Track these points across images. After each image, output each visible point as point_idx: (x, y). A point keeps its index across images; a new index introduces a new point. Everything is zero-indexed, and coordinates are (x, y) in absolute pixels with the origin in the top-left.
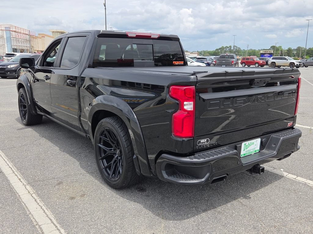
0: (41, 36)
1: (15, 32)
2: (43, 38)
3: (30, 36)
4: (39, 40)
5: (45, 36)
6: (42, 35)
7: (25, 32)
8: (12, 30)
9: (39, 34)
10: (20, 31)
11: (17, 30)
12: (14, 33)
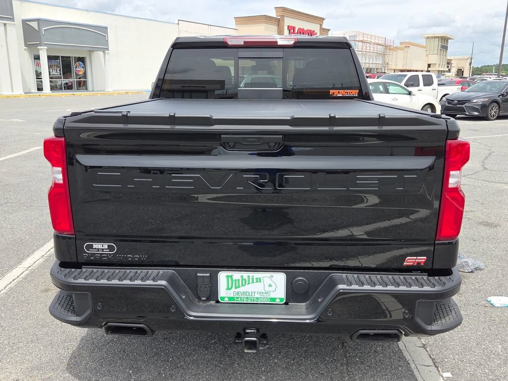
0: (404, 46)
1: (362, 42)
2: (406, 49)
3: (386, 46)
4: (400, 53)
5: (410, 46)
6: (406, 44)
7: (377, 41)
8: (357, 39)
9: (401, 43)
10: (369, 40)
11: (365, 39)
12: (360, 44)
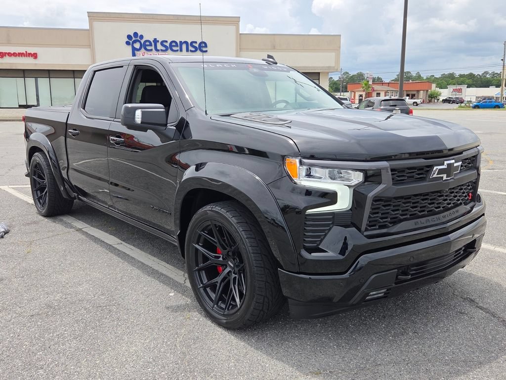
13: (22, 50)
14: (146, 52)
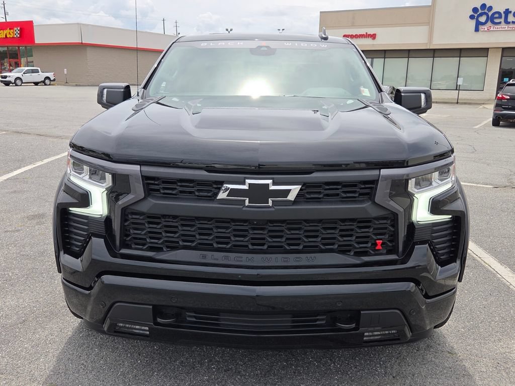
13: (362, 31)
14: (492, 25)
